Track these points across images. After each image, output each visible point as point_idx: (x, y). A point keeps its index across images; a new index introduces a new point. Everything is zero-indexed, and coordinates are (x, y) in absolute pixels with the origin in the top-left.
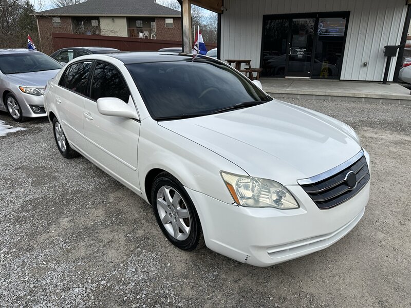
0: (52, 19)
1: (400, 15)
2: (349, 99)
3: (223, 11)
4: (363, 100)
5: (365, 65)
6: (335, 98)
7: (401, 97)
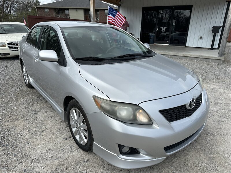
0: (44, 9)
1: (223, 8)
2: (181, 57)
3: (120, 4)
4: (189, 58)
5: (201, 38)
6: (173, 56)
7: (211, 57)
